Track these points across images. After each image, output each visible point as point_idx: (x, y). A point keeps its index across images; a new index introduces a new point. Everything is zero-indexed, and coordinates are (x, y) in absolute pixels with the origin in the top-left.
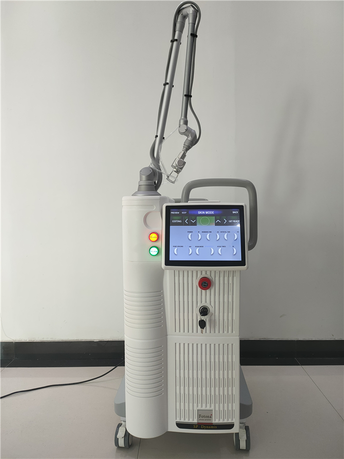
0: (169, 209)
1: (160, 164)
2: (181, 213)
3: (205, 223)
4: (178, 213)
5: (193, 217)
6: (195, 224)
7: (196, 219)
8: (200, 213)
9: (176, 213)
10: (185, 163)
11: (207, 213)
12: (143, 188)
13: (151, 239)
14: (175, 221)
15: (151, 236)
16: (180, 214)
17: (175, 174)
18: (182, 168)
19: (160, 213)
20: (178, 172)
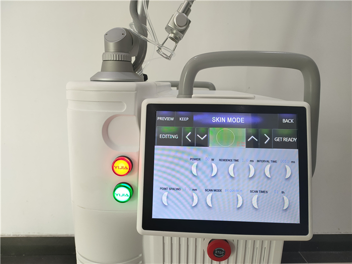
0: (153, 110)
1: (148, 26)
2: (177, 119)
3: (225, 141)
4: (172, 119)
5: (202, 129)
6: (205, 143)
7: (207, 133)
8: (216, 119)
9: (168, 119)
10: (190, 22)
11: (230, 120)
12: (110, 65)
13: (117, 171)
14: (166, 136)
15: (116, 165)
16: (176, 123)
17: (170, 44)
18: (183, 32)
19: (135, 119)
20: (176, 39)
